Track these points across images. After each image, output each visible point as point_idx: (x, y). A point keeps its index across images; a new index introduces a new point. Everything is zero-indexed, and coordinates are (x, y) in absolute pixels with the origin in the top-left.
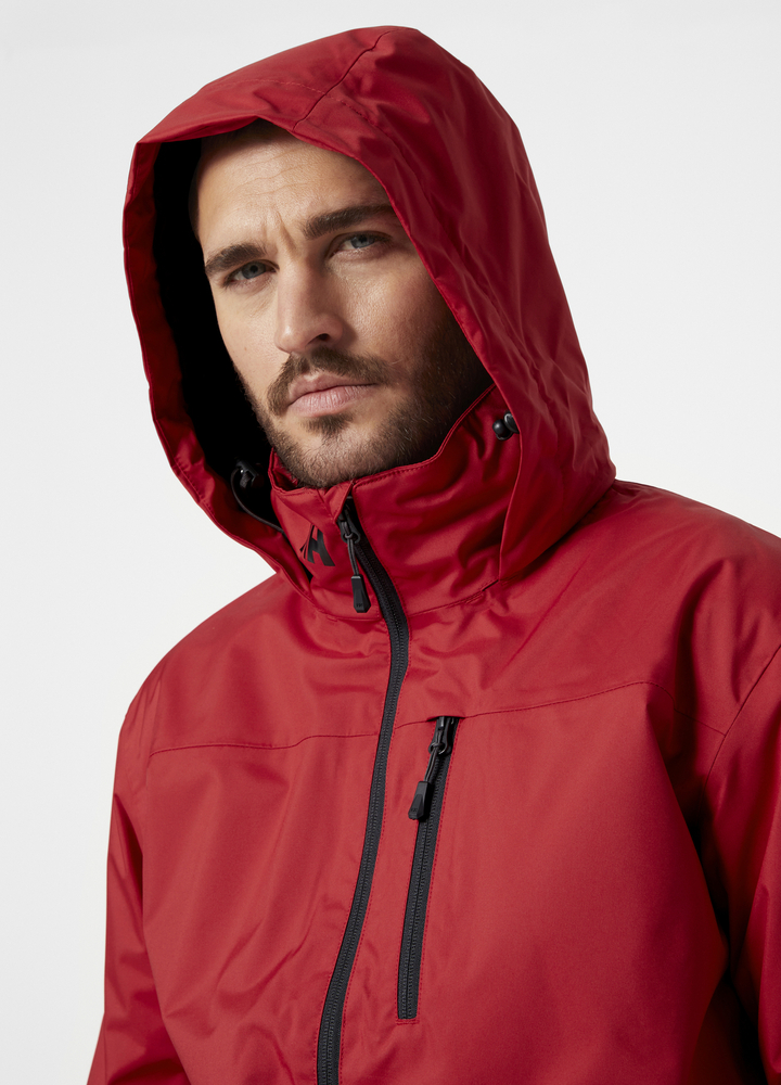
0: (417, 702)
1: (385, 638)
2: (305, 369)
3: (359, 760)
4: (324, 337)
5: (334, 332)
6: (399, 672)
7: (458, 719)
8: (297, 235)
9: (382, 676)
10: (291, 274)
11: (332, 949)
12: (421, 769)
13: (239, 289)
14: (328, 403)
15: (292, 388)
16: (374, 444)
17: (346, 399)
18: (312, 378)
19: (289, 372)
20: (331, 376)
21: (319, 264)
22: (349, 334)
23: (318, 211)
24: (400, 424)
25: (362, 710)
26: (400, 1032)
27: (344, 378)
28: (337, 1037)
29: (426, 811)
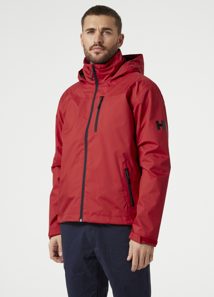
0: (99, 95)
1: (95, 87)
2: (96, 45)
3: (90, 101)
4: (100, 42)
5: (101, 42)
6: (96, 91)
7: (103, 97)
8: (100, 29)
9: (94, 91)
10: (97, 33)
11: (87, 124)
12: (99, 103)
13: (89, 34)
14: (98, 50)
15: (94, 47)
16: (102, 57)
17: (101, 50)
18: (97, 47)
19: (94, 45)
20: (100, 47)
21: (102, 33)
22: (103, 42)
23: (104, 27)
24: (106, 56)
25: (91, 95)
26: (95, 133)
27: (101, 48)
28: (87, 135)
29: (99, 108)
